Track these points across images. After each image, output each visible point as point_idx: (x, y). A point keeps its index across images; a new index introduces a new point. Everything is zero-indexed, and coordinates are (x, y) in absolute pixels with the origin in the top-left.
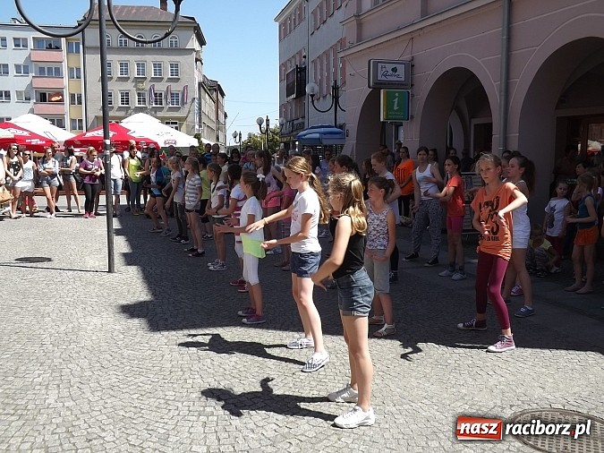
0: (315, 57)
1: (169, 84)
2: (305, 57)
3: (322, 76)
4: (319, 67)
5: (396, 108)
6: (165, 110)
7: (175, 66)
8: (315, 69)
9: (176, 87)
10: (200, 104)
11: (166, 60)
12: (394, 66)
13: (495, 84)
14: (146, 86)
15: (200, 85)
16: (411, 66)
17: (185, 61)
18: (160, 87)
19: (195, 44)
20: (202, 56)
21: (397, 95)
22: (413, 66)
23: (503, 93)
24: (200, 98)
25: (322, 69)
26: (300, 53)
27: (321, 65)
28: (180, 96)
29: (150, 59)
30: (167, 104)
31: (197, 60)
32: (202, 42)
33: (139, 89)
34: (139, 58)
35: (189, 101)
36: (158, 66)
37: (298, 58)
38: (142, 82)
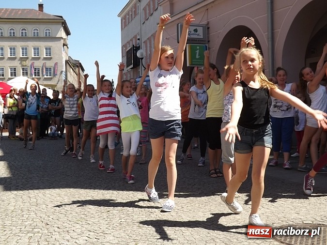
0: (146, 39)
1: (44, 61)
2: (139, 39)
3: (150, 51)
4: (148, 45)
5: (197, 57)
6: (42, 80)
7: (48, 49)
8: (146, 47)
9: (49, 64)
10: (66, 75)
11: (42, 45)
12: (195, 28)
13: (264, 35)
14: (28, 63)
15: (67, 62)
16: (207, 28)
17: (56, 46)
18: (38, 64)
19: (62, 34)
20: (68, 42)
21: (198, 48)
22: (208, 28)
23: (270, 40)
24: (66, 71)
25: (150, 47)
26: (135, 37)
27: (150, 44)
28: (52, 69)
29: (31, 45)
30: (43, 76)
31: (64, 45)
32: (68, 33)
33: (23, 66)
34: (23, 44)
35: (59, 73)
36: (37, 50)
37: (134, 41)
38: (25, 61)
